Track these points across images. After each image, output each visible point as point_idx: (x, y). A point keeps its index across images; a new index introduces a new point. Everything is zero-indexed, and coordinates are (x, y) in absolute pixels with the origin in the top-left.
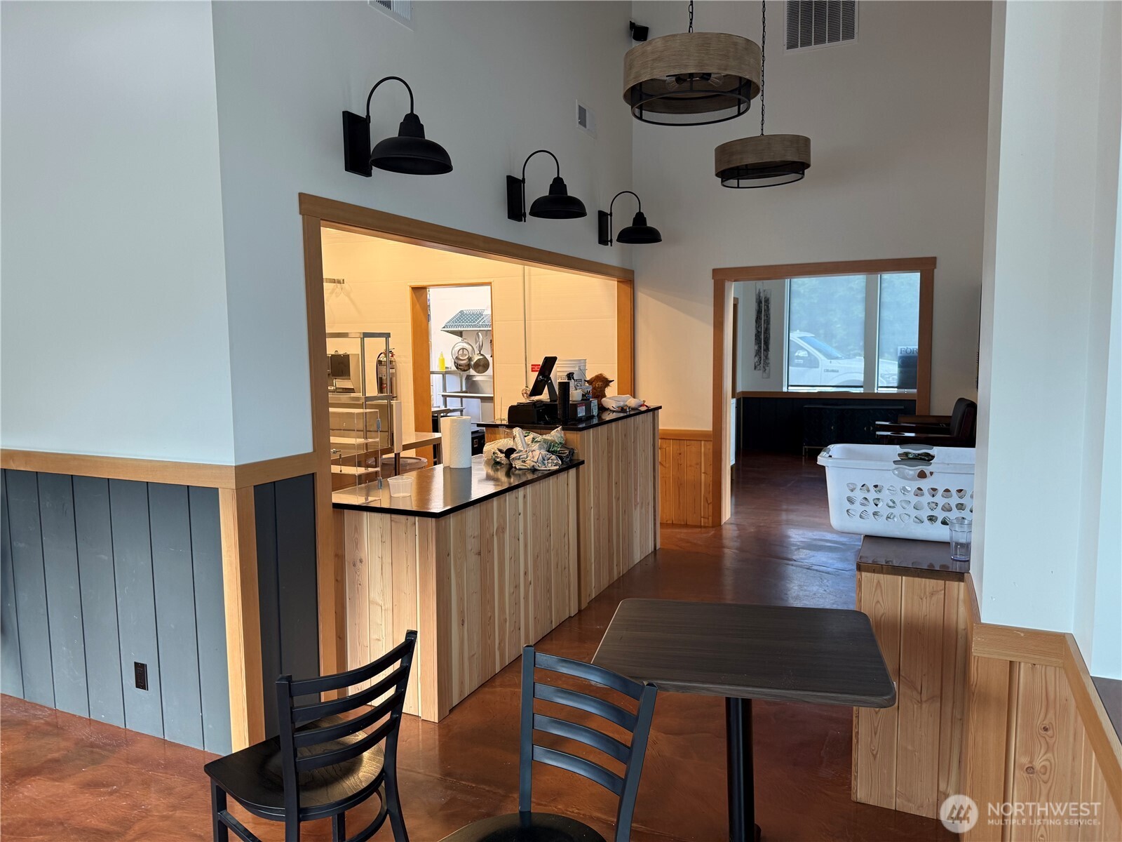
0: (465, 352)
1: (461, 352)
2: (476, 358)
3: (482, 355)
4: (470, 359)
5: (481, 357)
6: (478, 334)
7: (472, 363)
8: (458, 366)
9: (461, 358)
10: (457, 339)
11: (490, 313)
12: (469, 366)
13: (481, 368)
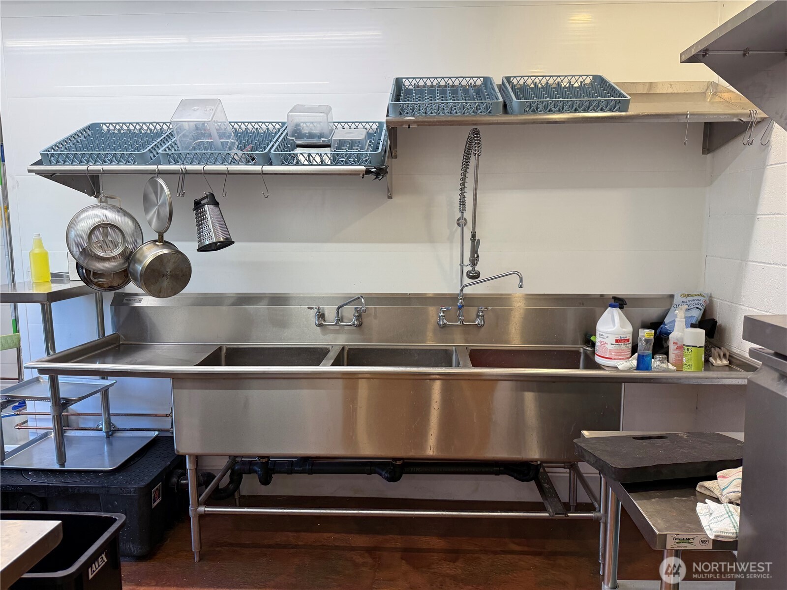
0: (113, 235)
1: (98, 236)
2: (150, 253)
3: (167, 244)
4: (129, 257)
5: (166, 251)
6: (155, 184)
7: (139, 268)
8: (87, 275)
9: (102, 254)
10: (82, 199)
11: (187, 123)
12: (126, 275)
13: (165, 283)
